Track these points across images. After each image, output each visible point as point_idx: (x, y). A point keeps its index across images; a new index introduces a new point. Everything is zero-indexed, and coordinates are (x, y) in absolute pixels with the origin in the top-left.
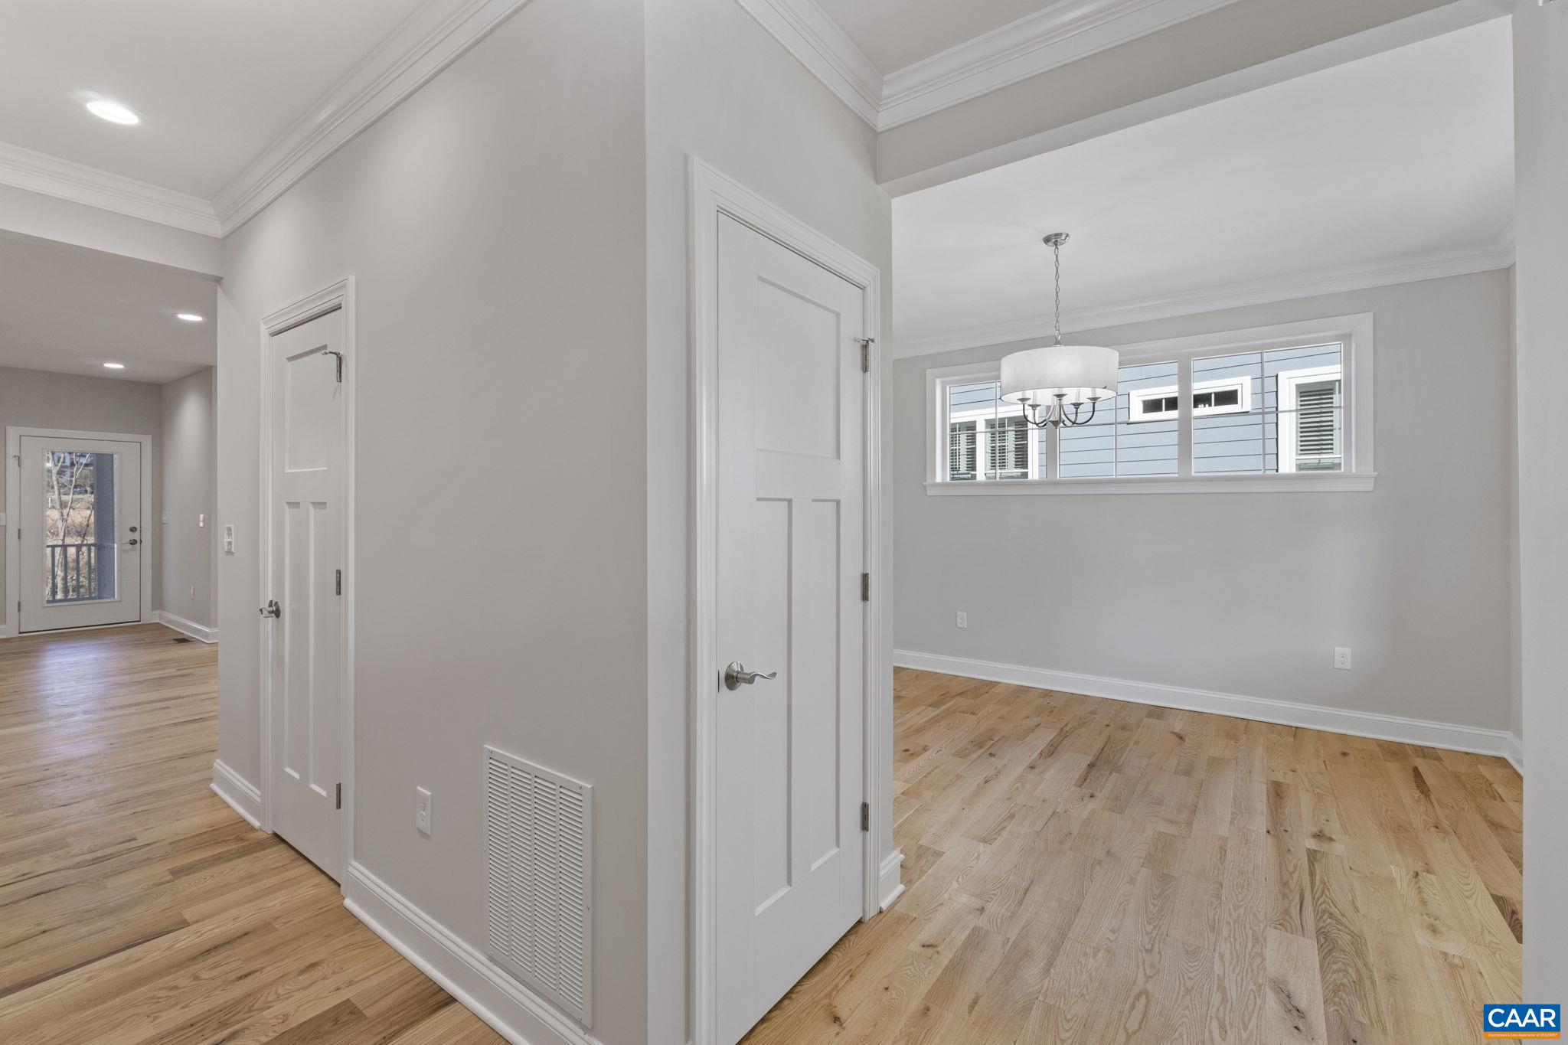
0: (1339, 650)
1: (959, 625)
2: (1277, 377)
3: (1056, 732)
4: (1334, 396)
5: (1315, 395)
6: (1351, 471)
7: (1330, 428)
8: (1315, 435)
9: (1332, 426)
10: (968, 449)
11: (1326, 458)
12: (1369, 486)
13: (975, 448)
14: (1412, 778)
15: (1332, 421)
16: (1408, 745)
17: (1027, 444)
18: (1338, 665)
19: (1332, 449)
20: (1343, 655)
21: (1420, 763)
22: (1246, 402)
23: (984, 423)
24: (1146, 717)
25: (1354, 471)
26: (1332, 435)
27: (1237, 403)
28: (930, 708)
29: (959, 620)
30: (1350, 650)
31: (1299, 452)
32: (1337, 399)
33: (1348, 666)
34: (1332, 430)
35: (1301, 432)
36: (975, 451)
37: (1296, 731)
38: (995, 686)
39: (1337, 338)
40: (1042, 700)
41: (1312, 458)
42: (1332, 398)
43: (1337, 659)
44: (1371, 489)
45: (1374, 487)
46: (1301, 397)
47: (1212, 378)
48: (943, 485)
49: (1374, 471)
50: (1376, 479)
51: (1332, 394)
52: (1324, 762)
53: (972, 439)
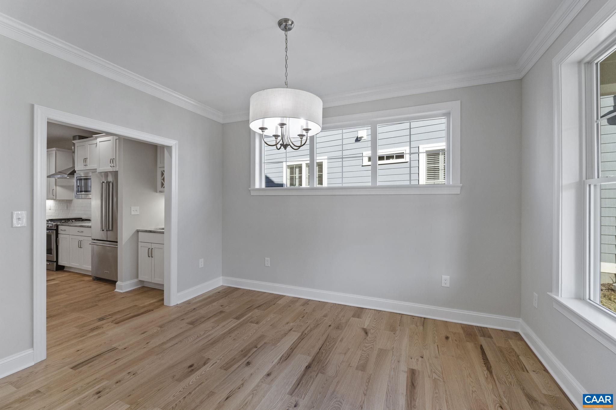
0: (444, 277)
1: (266, 265)
2: (419, 147)
3: (300, 334)
4: (439, 156)
5: (433, 155)
6: (450, 183)
7: (438, 169)
8: (433, 172)
9: (439, 168)
10: (299, 176)
11: (436, 182)
12: (458, 191)
13: (301, 176)
14: (481, 356)
15: (439, 166)
16: (475, 326)
17: (322, 174)
18: (443, 285)
19: (439, 178)
20: (446, 280)
21: (482, 340)
22: (407, 158)
23: (305, 164)
24: (352, 317)
25: (451, 183)
26: (439, 172)
27: (404, 158)
28: (234, 320)
29: (266, 262)
30: (449, 277)
31: (427, 179)
32: (441, 157)
33: (448, 285)
34: (439, 170)
35: (428, 171)
36: (302, 177)
37: (424, 321)
38: (282, 298)
39: (444, 115)
40: (302, 307)
41: (432, 182)
42: (439, 157)
43: (443, 281)
44: (459, 193)
45: (460, 192)
46: (428, 156)
47: (394, 147)
48: (260, 190)
49: (461, 184)
50: (461, 187)
51: (439, 155)
52: (438, 345)
53: (300, 172)
